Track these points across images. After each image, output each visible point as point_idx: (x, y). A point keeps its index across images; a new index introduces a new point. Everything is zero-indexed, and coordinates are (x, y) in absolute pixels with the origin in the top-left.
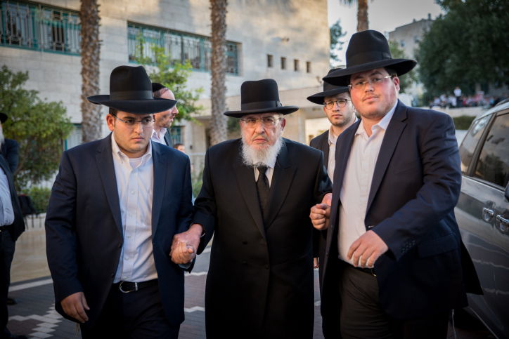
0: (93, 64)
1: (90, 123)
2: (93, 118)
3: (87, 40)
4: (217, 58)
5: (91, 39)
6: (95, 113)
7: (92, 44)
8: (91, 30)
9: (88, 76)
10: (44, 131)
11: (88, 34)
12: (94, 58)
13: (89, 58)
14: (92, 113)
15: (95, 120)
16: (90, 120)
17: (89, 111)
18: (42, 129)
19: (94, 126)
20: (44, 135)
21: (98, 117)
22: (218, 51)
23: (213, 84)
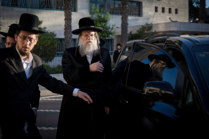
0: (69, 16)
1: (67, 39)
2: (68, 38)
3: (67, 7)
4: (124, 11)
5: (68, 6)
6: (69, 35)
7: (68, 8)
8: (68, 3)
9: (67, 21)
10: (47, 43)
11: (67, 4)
12: (69, 13)
13: (67, 14)
14: (68, 36)
15: (69, 38)
16: (67, 38)
17: (67, 34)
18: (45, 43)
19: (69, 41)
20: (47, 45)
21: (70, 37)
22: (124, 8)
23: (122, 22)
